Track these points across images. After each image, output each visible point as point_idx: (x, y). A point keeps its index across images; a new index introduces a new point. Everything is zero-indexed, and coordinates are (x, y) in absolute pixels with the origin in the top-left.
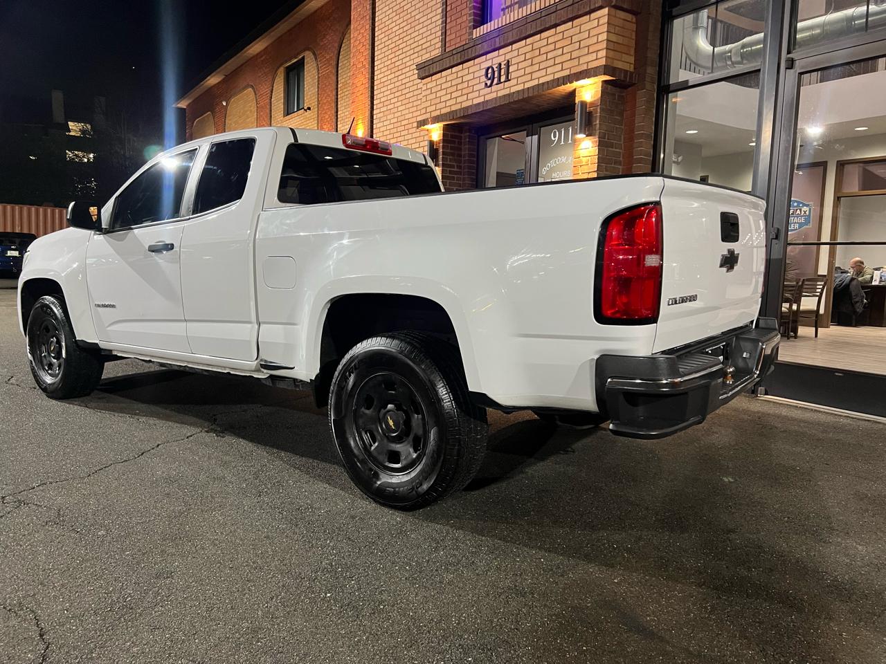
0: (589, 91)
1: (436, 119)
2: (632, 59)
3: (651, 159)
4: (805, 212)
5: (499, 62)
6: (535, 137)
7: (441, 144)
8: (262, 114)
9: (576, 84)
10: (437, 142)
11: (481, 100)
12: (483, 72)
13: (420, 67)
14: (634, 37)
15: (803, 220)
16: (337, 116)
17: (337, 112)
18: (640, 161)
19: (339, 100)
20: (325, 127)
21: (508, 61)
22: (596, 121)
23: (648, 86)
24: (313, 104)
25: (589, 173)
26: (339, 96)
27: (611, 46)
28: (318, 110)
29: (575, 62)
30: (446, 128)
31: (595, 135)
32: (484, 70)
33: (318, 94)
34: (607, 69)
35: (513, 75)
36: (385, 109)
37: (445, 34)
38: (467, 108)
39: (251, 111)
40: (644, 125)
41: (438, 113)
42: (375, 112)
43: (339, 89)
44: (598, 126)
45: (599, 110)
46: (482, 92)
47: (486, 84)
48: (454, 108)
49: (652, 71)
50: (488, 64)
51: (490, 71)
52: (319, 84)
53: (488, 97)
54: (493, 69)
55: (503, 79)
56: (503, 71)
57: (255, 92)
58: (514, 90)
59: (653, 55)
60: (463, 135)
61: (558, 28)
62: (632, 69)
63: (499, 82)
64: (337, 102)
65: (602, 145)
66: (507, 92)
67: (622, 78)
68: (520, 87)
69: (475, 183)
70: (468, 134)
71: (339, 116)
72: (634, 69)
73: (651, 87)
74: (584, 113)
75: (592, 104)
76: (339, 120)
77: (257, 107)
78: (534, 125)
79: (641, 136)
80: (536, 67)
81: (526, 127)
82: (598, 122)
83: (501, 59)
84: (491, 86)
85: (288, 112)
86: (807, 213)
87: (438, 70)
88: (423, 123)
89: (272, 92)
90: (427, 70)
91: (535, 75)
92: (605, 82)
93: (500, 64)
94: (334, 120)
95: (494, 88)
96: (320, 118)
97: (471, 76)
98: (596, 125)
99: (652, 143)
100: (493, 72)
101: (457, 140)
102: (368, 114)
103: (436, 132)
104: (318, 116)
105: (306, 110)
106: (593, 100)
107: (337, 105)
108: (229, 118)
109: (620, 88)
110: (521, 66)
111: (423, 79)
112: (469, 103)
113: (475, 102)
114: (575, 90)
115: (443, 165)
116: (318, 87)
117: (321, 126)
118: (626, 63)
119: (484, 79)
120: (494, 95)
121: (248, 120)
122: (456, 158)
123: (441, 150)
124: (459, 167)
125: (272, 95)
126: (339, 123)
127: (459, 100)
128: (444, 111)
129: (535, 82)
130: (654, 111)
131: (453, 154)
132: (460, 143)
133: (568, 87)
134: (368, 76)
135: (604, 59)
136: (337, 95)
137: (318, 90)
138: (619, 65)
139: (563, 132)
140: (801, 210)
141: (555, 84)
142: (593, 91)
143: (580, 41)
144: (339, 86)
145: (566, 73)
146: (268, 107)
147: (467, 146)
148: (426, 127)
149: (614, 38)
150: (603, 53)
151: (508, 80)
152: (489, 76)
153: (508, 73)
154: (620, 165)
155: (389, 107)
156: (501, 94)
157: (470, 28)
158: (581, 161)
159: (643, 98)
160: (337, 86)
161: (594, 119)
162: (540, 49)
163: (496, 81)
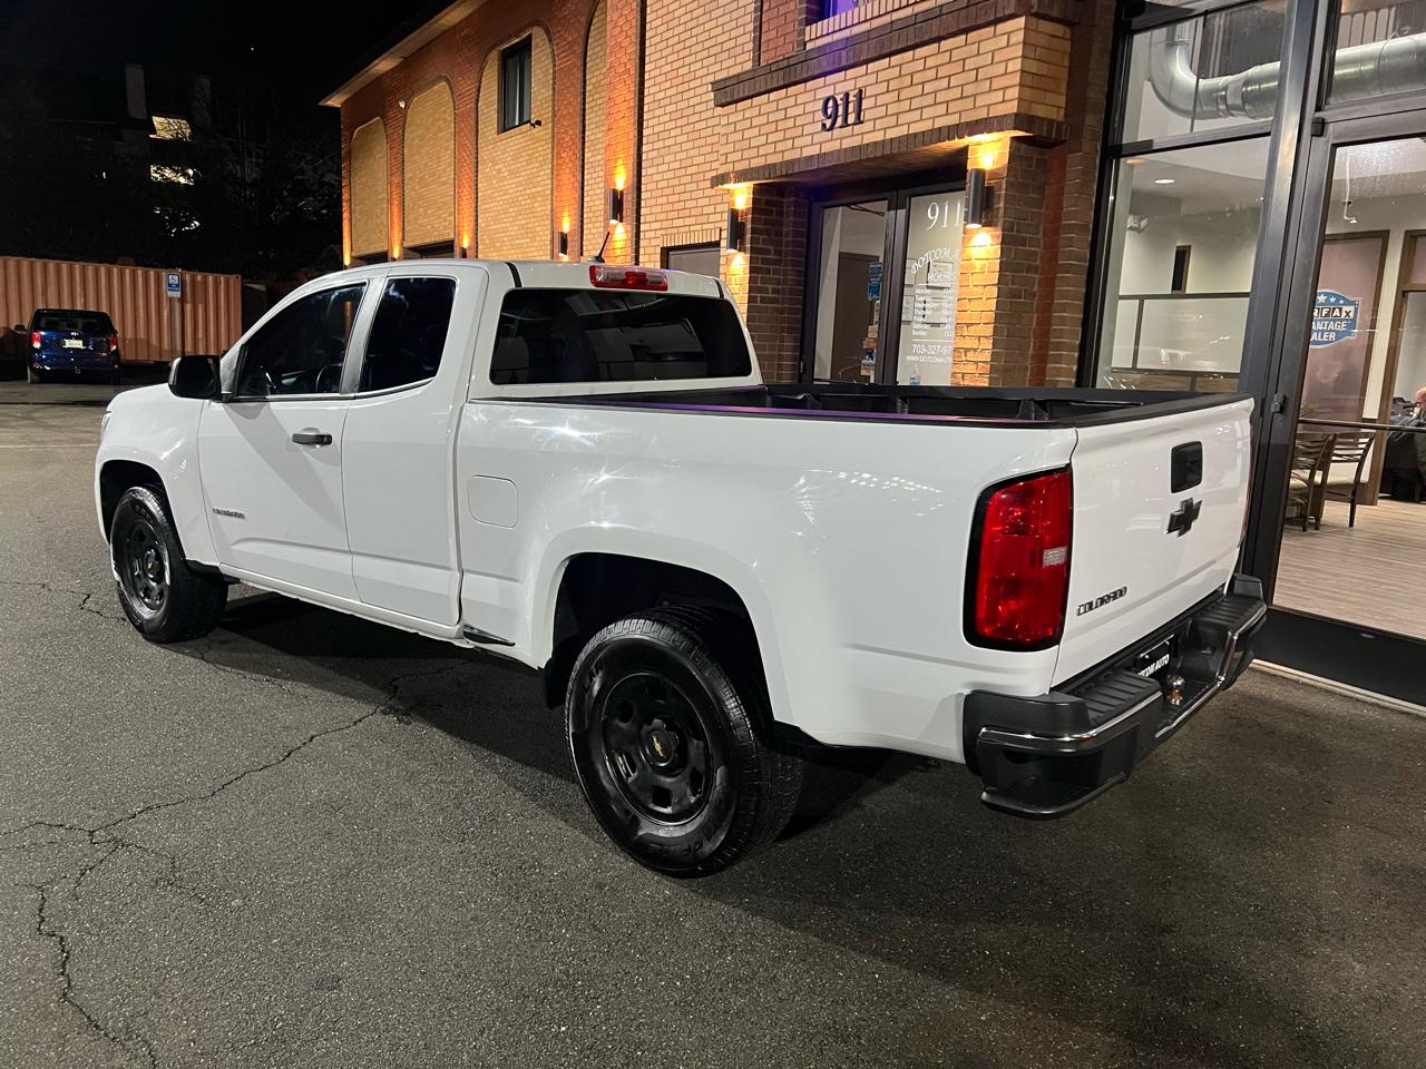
0: (989, 153)
1: (742, 176)
2: (1062, 101)
3: (1087, 264)
4: (1348, 313)
5: (846, 90)
6: (902, 213)
7: (750, 216)
8: (462, 125)
9: (967, 140)
10: (742, 211)
11: (815, 151)
12: (820, 105)
13: (718, 87)
14: (1066, 64)
15: (1342, 327)
16: (583, 138)
17: (584, 132)
18: (1068, 268)
19: (587, 112)
20: (564, 155)
21: (861, 91)
22: (999, 203)
23: (1087, 147)
24: (545, 116)
25: (985, 286)
26: (587, 106)
27: (1029, 80)
28: (553, 126)
29: (969, 103)
30: (758, 190)
31: (996, 225)
32: (822, 102)
33: (554, 100)
34: (1020, 120)
35: (866, 115)
36: (660, 144)
37: (759, 29)
38: (792, 162)
39: (445, 120)
40: (1077, 211)
41: (743, 166)
42: (644, 148)
43: (587, 94)
44: (1002, 211)
45: (1004, 186)
46: (818, 138)
47: (824, 125)
48: (772, 160)
49: (1093, 121)
50: (829, 92)
51: (831, 103)
52: (554, 83)
53: (827, 148)
54: (835, 101)
55: (851, 119)
56: (851, 107)
57: (451, 89)
58: (868, 139)
59: (1096, 94)
60: (785, 200)
61: (943, 42)
62: (1061, 117)
63: (845, 124)
64: (584, 116)
65: (1006, 242)
66: (856, 141)
67: (1044, 134)
68: (878, 137)
69: (802, 278)
70: (792, 199)
71: (586, 139)
72: (1066, 116)
73: (1091, 147)
74: (980, 186)
75: (994, 174)
76: (586, 145)
77: (456, 115)
78: (900, 191)
79: (1071, 228)
80: (905, 105)
81: (886, 194)
82: (1002, 205)
83: (849, 86)
84: (832, 128)
85: (505, 126)
86: (1351, 315)
87: (747, 94)
88: (721, 179)
89: (479, 91)
90: (729, 93)
91: (903, 119)
92: (1014, 139)
93: (847, 95)
94: (579, 145)
95: (837, 132)
96: (556, 141)
97: (799, 110)
98: (998, 209)
99: (1090, 239)
100: (836, 106)
101: (775, 209)
102: (633, 151)
103: (742, 196)
104: (553, 137)
105: (533, 125)
106: (995, 167)
107: (584, 120)
108: (410, 129)
109: (1041, 146)
110: (881, 100)
111: (723, 106)
112: (795, 155)
113: (807, 152)
114: (966, 148)
115: (753, 250)
116: (554, 89)
117: (558, 153)
118: (1052, 108)
119: (820, 116)
120: (835, 146)
121: (440, 135)
122: (774, 237)
123: (749, 226)
124: (778, 252)
125: (478, 96)
126: (586, 150)
127: (780, 147)
128: (755, 163)
129: (903, 131)
130: (1095, 187)
131: (768, 233)
132: (780, 213)
133: (957, 143)
134: (634, 88)
135: (1016, 103)
136: (584, 104)
137: (554, 94)
138: (1041, 111)
139: (947, 207)
140: (1341, 310)
141: (935, 137)
142: (996, 153)
143: (977, 69)
144: (588, 89)
145: (953, 120)
146: (473, 116)
147: (792, 219)
148: (726, 186)
149: (1033, 67)
150: (1014, 93)
151: (859, 121)
152: (829, 111)
153: (859, 110)
154: (1036, 272)
155: (667, 143)
156: (847, 144)
157: (800, 24)
158: (973, 266)
159: (1078, 165)
160: (584, 88)
161: (996, 200)
162: (912, 75)
163: (839, 121)
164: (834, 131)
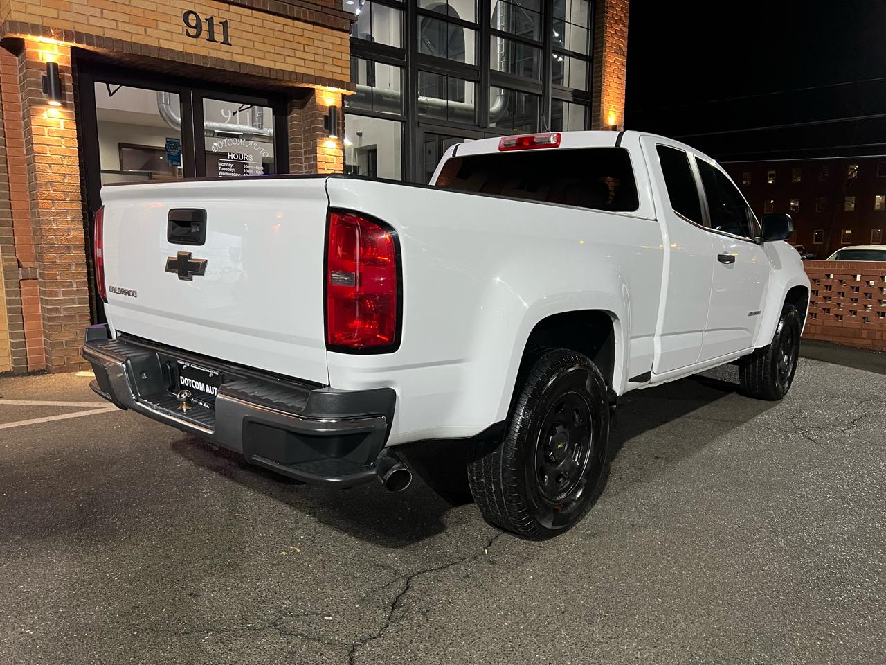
0: (330, 98)
1: (68, 36)
5: (210, 14)
10: (60, 68)
11: (177, 47)
21: (227, 22)
29: (319, 66)
32: (179, 11)
35: (232, 40)
38: (149, 47)
41: (69, 27)
46: (178, 38)
47: (188, 31)
48: (109, 34)
50: (188, 7)
51: (192, 16)
53: (191, 50)
54: (197, 17)
55: (219, 37)
56: (216, 29)
58: (238, 59)
63: (211, 39)
66: (226, 57)
68: (248, 60)
80: (272, 49)
81: (180, 89)
83: (213, 12)
84: (196, 36)
88: (31, 29)
91: (270, 56)
93: (213, 18)
95: (200, 41)
97: (151, 7)
100: (198, 21)
103: (50, 52)
110: (245, 35)
113: (166, 45)
114: (314, 90)
119: (181, 22)
120: (204, 52)
128: (79, 28)
142: (335, 99)
143: (323, 49)
145: (310, 72)
151: (226, 42)
152: (192, 23)
153: (226, 34)
156: (214, 54)
158: (326, 158)
163: (205, 34)
164: (198, 39)
